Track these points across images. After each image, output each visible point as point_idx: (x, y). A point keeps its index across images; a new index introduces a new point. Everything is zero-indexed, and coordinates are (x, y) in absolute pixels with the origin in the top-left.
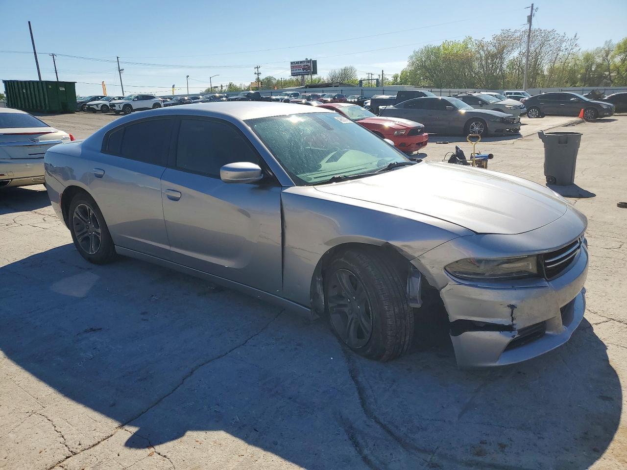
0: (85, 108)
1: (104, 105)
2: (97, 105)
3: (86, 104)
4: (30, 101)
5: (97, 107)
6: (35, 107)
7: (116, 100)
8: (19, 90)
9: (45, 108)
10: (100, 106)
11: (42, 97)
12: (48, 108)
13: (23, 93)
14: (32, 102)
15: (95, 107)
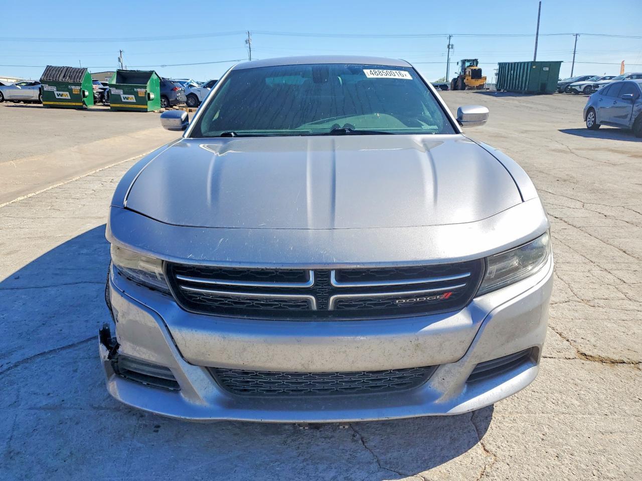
0: (567, 89)
1: (589, 86)
2: (580, 86)
3: (569, 85)
4: (514, 82)
5: (580, 88)
6: (516, 88)
7: (607, 79)
8: (508, 72)
9: (524, 89)
10: (583, 87)
11: (524, 78)
12: (526, 89)
13: (511, 74)
14: (516, 83)
15: (577, 88)
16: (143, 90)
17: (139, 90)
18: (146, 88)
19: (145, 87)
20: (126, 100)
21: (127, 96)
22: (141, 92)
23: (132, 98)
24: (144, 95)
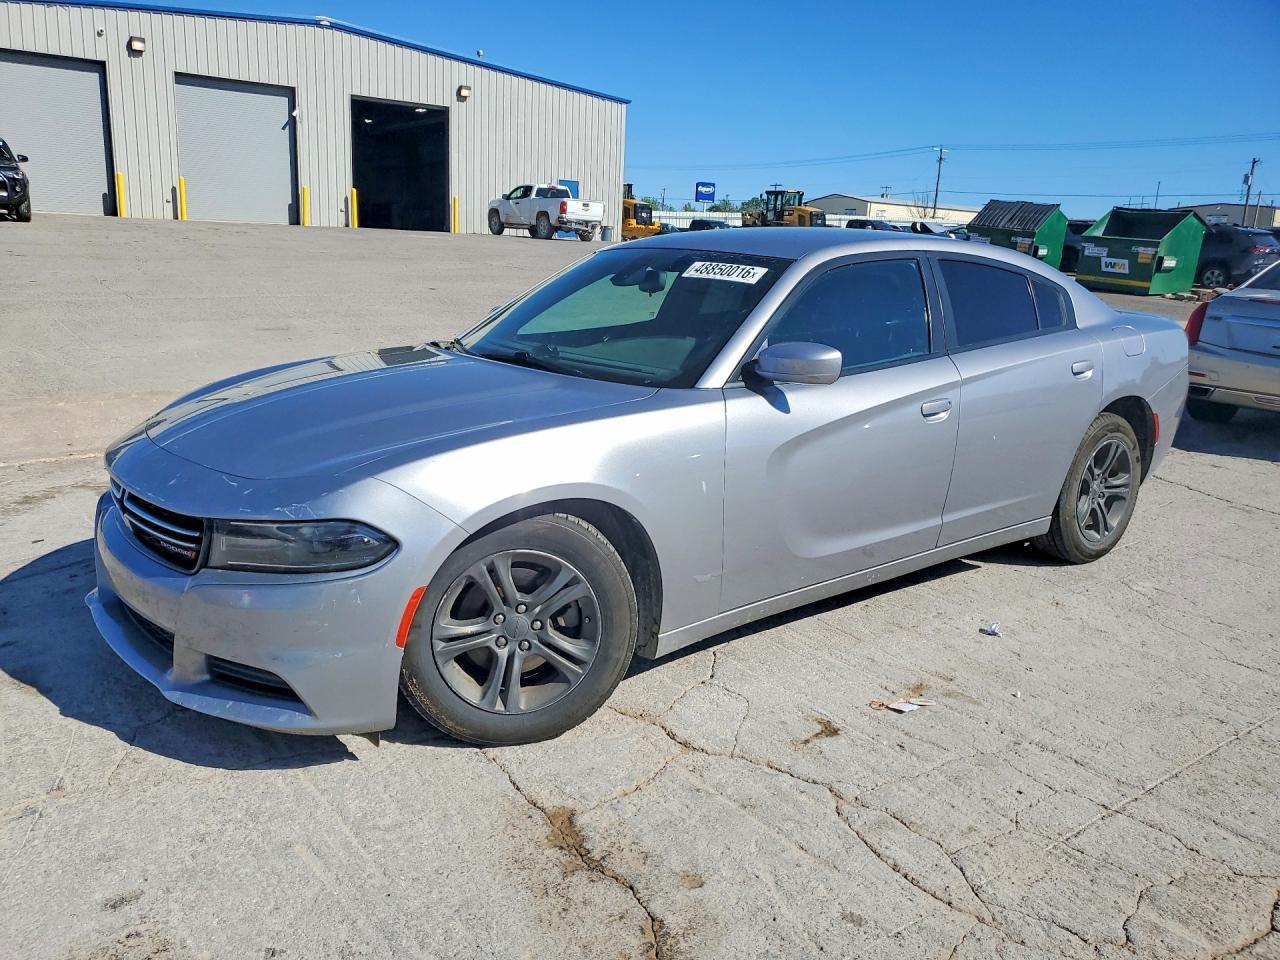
16: (1151, 251)
17: (1141, 249)
18: (1157, 247)
19: (1156, 245)
20: (1109, 269)
21: (1113, 260)
22: (1145, 253)
23: (1123, 266)
24: (1149, 261)
